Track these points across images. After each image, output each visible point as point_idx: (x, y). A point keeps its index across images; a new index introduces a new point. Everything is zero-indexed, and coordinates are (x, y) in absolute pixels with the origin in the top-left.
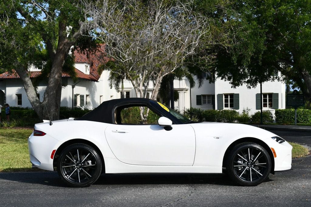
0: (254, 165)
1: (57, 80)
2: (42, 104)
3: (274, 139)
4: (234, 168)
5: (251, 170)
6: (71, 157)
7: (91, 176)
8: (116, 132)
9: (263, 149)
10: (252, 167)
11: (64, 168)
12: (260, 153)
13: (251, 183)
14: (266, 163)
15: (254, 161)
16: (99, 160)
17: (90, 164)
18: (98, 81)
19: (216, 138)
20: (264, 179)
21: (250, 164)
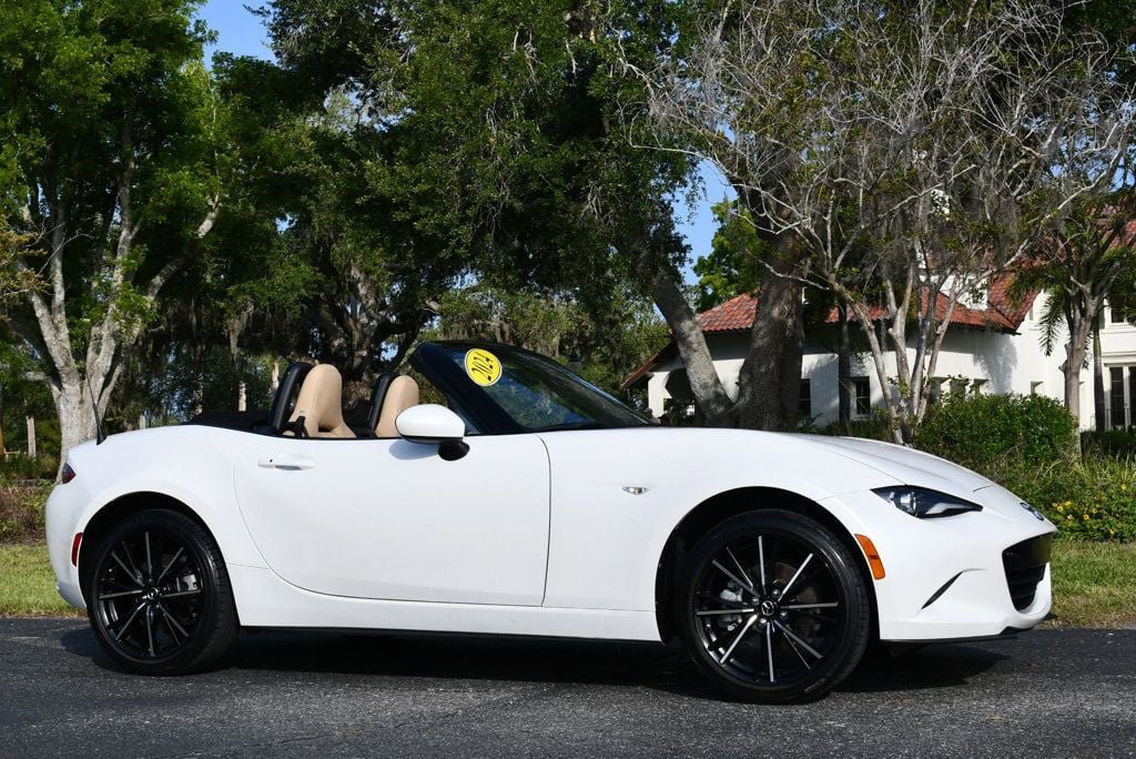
0: (788, 610)
1: (781, 325)
2: (733, 409)
3: (892, 495)
4: (698, 621)
5: (768, 632)
6: (125, 560)
7: (186, 635)
8: (270, 465)
9: (825, 539)
10: (779, 620)
11: (106, 601)
12: (811, 556)
13: (774, 688)
14: (835, 604)
15: (784, 592)
16: (215, 575)
17: (192, 588)
18: (1018, 331)
19: (632, 490)
20: (828, 675)
21: (768, 604)
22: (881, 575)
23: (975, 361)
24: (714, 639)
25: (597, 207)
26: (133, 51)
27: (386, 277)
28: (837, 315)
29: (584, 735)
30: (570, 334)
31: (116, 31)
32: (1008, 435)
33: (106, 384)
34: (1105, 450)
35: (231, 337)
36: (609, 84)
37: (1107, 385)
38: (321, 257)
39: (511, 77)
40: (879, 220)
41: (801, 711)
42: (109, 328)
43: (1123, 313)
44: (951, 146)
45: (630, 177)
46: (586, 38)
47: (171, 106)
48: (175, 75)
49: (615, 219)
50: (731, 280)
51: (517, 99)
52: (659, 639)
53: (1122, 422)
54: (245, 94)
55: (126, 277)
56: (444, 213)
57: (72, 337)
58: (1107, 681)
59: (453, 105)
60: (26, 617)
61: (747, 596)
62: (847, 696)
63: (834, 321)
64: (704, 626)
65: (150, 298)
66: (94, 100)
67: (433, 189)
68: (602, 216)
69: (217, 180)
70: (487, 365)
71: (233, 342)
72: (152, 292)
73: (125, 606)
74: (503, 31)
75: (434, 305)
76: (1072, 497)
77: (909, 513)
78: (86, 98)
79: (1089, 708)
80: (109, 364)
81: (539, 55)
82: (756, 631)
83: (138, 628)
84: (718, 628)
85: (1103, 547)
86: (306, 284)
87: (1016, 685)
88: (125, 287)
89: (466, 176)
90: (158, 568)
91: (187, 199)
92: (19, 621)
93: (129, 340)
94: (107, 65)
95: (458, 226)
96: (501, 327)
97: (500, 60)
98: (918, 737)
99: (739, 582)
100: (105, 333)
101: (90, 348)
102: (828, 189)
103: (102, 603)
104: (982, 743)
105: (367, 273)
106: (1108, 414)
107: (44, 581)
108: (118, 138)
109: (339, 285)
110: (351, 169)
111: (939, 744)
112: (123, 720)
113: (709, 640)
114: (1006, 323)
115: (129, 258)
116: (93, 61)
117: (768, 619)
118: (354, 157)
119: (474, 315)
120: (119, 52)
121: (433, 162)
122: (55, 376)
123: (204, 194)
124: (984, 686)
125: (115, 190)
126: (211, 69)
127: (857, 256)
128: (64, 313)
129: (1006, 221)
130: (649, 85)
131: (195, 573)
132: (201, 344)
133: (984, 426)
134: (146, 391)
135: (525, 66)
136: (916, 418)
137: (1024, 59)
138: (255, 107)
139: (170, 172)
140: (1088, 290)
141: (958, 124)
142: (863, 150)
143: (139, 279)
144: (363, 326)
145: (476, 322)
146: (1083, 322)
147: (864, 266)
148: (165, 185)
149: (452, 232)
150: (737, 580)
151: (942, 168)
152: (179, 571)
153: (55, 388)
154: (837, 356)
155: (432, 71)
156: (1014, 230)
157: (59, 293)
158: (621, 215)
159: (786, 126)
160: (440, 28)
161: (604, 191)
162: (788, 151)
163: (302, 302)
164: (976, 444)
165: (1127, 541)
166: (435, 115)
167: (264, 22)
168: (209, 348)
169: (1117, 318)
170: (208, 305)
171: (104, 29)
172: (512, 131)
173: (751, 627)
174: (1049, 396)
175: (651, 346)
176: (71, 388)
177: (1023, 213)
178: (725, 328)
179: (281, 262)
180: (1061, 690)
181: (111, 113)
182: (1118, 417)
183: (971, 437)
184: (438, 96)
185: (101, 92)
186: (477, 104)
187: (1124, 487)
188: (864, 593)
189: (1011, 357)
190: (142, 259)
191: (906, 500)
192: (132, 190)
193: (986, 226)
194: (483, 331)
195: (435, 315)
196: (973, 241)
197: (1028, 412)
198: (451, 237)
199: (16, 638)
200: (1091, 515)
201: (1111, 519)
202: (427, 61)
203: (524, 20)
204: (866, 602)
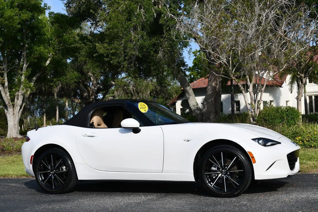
0: (230, 172)
1: (215, 88)
2: (202, 112)
3: (257, 140)
4: (205, 175)
5: (224, 178)
6: (46, 163)
7: (63, 183)
8: (86, 135)
9: (239, 153)
10: (227, 175)
11: (40, 174)
12: (236, 157)
13: (226, 193)
14: (243, 170)
15: (229, 167)
16: (71, 166)
17: (65, 170)
18: (282, 86)
19: (186, 141)
20: (241, 189)
21: (224, 171)
22: (255, 162)
23: (270, 95)
24: (210, 180)
25: (162, 55)
26: (27, 13)
27: (99, 75)
28: (230, 83)
29: (177, 208)
30: (153, 90)
31: (21, 7)
32: (282, 118)
33: (20, 109)
34: (309, 122)
35: (55, 93)
36: (165, 20)
37: (308, 101)
38: (80, 70)
39: (138, 19)
40: (245, 59)
41: (234, 199)
42: (21, 92)
43: (312, 81)
44: (264, 38)
45: (171, 46)
46: (158, 7)
47: (37, 28)
48: (38, 19)
49: (167, 58)
50: (198, 73)
51: (139, 25)
52: (195, 181)
53: (313, 112)
54: (58, 23)
55: (25, 78)
56: (119, 58)
57: (10, 95)
58: (315, 189)
59: (121, 27)
60: (11, 178)
61: (218, 169)
62: (245, 195)
63: (229, 85)
64: (207, 177)
65: (33, 84)
66: (16, 27)
67: (116, 52)
68: (164, 57)
69: (51, 49)
70: (144, 107)
71: (55, 95)
72: (33, 82)
73: (46, 175)
74: (135, 6)
75: (113, 83)
76: (301, 136)
77: (262, 145)
78: (13, 26)
79: (311, 196)
80: (21, 103)
81: (145, 12)
82: (221, 178)
83: (49, 182)
84: (211, 177)
85: (310, 150)
86: (76, 77)
87: (291, 190)
88: (25, 80)
89: (125, 48)
90: (55, 165)
91: (43, 55)
92: (10, 179)
93: (27, 96)
94: (19, 17)
95: (123, 62)
96: (133, 89)
97: (134, 14)
98: (267, 206)
99: (216, 165)
100: (20, 94)
101: (16, 98)
102: (230, 51)
103: (39, 174)
104: (284, 207)
105: (94, 74)
106: (308, 109)
107: (9, 167)
108: (22, 38)
109: (86, 77)
110: (90, 45)
111: (272, 207)
112: (50, 207)
113: (208, 181)
114: (278, 84)
115: (26, 72)
116: (15, 16)
117: (224, 175)
118: (91, 42)
119: (125, 85)
120: (22, 13)
121: (116, 44)
122: (6, 106)
123: (48, 53)
124: (282, 191)
125: (21, 52)
126: (48, 17)
127: (238, 69)
128: (8, 88)
129: (280, 58)
130: (176, 20)
131: (65, 165)
132: (46, 96)
133: (275, 116)
134: (29, 109)
135: (141, 16)
136: (256, 115)
137: (285, 13)
138: (61, 27)
139: (38, 47)
140: (303, 76)
141: (266, 31)
142: (240, 39)
143: (29, 78)
144: (93, 89)
145: (125, 87)
146: (302, 85)
147: (241, 72)
148: (36, 51)
149: (122, 64)
150: (215, 164)
151: (262, 44)
152: (61, 165)
153: (6, 110)
154: (230, 95)
155: (115, 18)
156: (283, 61)
157: (6, 83)
158: (169, 57)
159: (218, 33)
160: (116, 5)
161: (164, 50)
162: (219, 40)
163: (75, 83)
164: (273, 121)
165: (317, 148)
166: (116, 30)
167: (63, 3)
168: (48, 97)
169: (310, 82)
170: (48, 85)
171: (18, 7)
172: (138, 34)
173: (219, 177)
174: (293, 107)
175: (176, 93)
176: (10, 110)
177: (285, 56)
178: (197, 87)
179: (69, 71)
180: (303, 191)
181: (20, 31)
182: (311, 110)
183: (271, 119)
184: (117, 25)
185: (18, 25)
186: (128, 27)
187: (315, 133)
188: (250, 167)
189: (280, 94)
190: (30, 72)
191: (261, 142)
192: (27, 53)
193: (275, 60)
194: (128, 90)
195: (113, 85)
196: (271, 64)
197: (287, 111)
198: (121, 65)
199: (11, 184)
200: (306, 141)
201: (312, 142)
202: (113, 15)
203: (141, 3)
204: (251, 170)
